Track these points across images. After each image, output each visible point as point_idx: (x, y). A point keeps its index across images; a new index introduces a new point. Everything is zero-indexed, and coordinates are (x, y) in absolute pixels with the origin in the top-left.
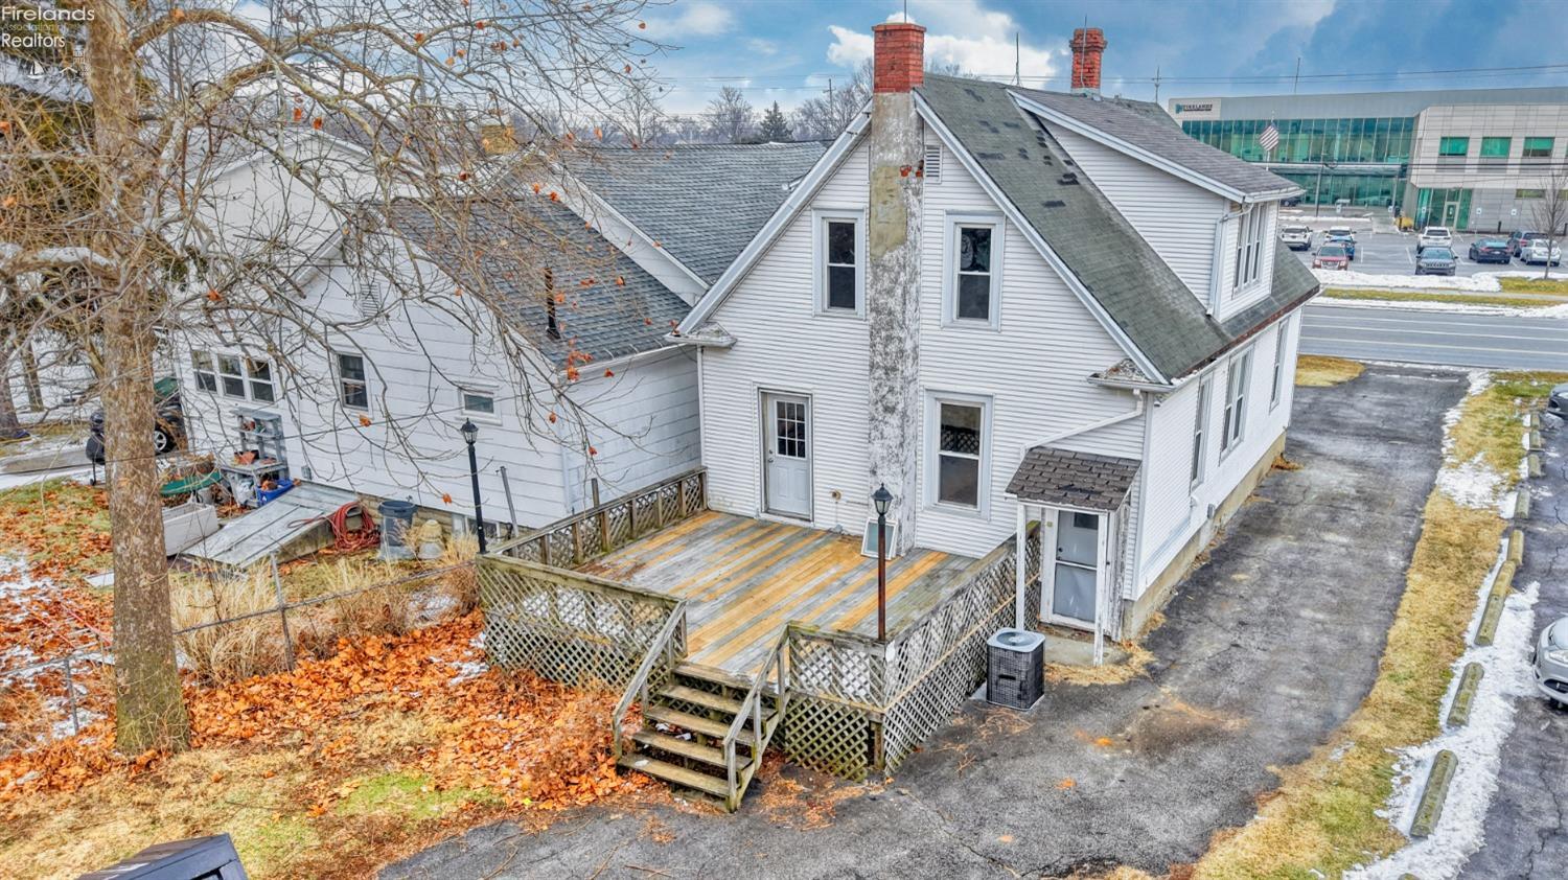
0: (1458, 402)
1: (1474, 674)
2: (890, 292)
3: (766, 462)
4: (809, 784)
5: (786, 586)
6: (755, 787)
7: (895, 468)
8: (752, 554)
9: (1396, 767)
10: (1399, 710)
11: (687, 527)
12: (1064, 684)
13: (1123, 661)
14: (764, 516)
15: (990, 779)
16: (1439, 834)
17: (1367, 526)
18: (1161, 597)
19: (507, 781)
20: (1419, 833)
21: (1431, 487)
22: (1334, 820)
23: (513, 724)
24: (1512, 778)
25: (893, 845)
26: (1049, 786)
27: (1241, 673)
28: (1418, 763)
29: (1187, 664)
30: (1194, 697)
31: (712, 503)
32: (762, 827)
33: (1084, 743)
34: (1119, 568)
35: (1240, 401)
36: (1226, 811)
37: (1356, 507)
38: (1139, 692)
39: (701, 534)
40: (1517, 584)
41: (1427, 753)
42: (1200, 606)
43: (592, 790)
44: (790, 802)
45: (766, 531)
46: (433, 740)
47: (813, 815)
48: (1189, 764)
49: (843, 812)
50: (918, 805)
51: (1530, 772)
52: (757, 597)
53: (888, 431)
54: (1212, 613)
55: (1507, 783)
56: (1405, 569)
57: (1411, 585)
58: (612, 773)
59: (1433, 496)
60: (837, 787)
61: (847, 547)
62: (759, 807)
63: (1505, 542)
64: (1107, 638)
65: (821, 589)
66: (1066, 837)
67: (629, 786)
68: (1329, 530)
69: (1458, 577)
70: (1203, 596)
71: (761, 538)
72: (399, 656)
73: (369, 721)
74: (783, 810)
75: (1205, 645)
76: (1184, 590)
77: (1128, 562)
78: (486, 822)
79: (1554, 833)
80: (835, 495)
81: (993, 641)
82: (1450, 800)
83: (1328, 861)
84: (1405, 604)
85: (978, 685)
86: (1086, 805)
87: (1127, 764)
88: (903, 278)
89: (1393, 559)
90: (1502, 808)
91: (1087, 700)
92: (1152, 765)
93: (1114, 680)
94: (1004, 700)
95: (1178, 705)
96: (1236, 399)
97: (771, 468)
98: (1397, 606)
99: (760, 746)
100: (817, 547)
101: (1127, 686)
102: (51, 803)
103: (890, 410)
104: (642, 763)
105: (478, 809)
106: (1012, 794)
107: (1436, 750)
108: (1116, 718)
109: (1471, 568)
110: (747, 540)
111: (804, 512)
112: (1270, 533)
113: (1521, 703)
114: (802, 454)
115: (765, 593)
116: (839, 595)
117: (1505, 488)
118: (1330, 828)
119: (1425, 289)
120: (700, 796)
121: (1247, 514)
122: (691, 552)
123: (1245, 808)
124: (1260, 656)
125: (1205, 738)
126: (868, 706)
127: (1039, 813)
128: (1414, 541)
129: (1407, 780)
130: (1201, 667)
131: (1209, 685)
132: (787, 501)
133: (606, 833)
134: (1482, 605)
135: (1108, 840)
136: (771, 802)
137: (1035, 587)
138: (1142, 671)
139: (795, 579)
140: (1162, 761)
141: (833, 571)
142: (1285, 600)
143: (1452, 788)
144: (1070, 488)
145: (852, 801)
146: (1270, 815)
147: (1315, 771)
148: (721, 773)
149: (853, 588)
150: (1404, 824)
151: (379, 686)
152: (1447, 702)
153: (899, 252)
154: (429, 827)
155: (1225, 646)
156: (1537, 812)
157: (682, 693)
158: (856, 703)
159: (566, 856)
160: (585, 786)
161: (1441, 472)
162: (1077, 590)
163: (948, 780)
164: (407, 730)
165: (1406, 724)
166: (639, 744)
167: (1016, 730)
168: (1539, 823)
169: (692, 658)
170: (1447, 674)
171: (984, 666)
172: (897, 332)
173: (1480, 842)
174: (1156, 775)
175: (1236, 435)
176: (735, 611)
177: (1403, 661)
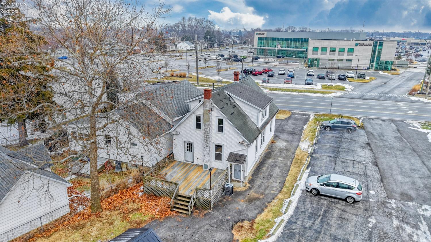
0: (306, 123)
1: (297, 186)
2: (207, 128)
3: (185, 153)
4: (200, 211)
5: (192, 177)
6: (192, 212)
7: (208, 155)
8: (184, 170)
9: (284, 203)
10: (286, 193)
11: (172, 165)
12: (236, 191)
13: (245, 186)
14: (185, 162)
15: (226, 208)
16: (288, 213)
17: (286, 156)
18: (251, 174)
19: (154, 213)
20: (285, 213)
21: (298, 146)
22: (274, 212)
23: (152, 203)
24: (299, 203)
25: (213, 220)
26: (235, 209)
27: (263, 187)
28: (287, 202)
29: (255, 186)
30: (256, 192)
31: (175, 159)
32: (194, 218)
33: (240, 201)
34: (244, 171)
35: (264, 136)
36: (259, 211)
37: (284, 151)
38: (247, 192)
39: (175, 166)
40: (307, 168)
41: (288, 200)
42: (257, 175)
43: (168, 214)
44: (197, 214)
45: (185, 165)
46: (140, 207)
47: (201, 216)
48: (255, 204)
49: (205, 215)
50: (216, 213)
51: (302, 202)
52: (187, 179)
53: (207, 149)
54: (259, 176)
55: (298, 204)
56: (290, 165)
57: (291, 169)
58: (170, 211)
59: (298, 149)
60: (204, 211)
61: (200, 168)
62: (193, 215)
63: (307, 159)
64: (243, 182)
65: (197, 177)
66: (237, 217)
67: (173, 213)
68: (279, 157)
69: (298, 167)
70: (258, 172)
71: (185, 166)
72: (129, 192)
73: (128, 204)
74: (197, 215)
75: (258, 182)
76: (255, 171)
77: (246, 171)
78: (153, 220)
79: (303, 211)
80: (197, 158)
81: (225, 186)
82: (290, 207)
83: (273, 218)
84: (289, 173)
85: (223, 192)
86: (240, 212)
87: (246, 205)
88: (209, 127)
89: (289, 163)
90: (297, 208)
91: (240, 194)
92: (249, 204)
93: (244, 190)
94: (227, 195)
95: (254, 194)
96: (263, 136)
97: (186, 153)
98: (288, 173)
99: (193, 205)
100: (195, 168)
101: (246, 191)
102: (85, 222)
103: (207, 146)
104: (175, 209)
105: (152, 218)
106: (230, 211)
107: (290, 199)
108: (244, 197)
109: (301, 165)
110: (183, 167)
111: (192, 161)
112: (269, 158)
113: (303, 191)
114: (191, 151)
115: (188, 178)
116: (200, 178)
117: (310, 146)
118: (273, 213)
119: (307, 88)
120: (184, 214)
121: (266, 154)
122: (174, 170)
123: (262, 211)
124: (266, 184)
125: (257, 199)
126: (208, 199)
127: (234, 213)
128: (293, 159)
129: (285, 205)
130: (257, 186)
131: (258, 190)
132: (189, 159)
133: (172, 220)
134: (301, 173)
135: (243, 217)
136: (195, 214)
137: (231, 174)
138: (248, 188)
139: (193, 175)
140: (251, 204)
141: (199, 173)
142: (270, 173)
143: (291, 205)
144: (236, 160)
145: (207, 213)
146: (266, 211)
147: (272, 204)
148: (187, 210)
149: (202, 177)
150: (283, 212)
151: (127, 198)
152: (293, 191)
153: (208, 123)
154: (145, 221)
155: (261, 182)
156: (301, 209)
157: (179, 198)
158: (207, 199)
159: (167, 224)
160: (167, 213)
161: (300, 143)
162: (238, 174)
163: (220, 209)
164: (135, 206)
165: (286, 195)
166: (174, 206)
167: (230, 200)
168: (301, 210)
169: (180, 192)
170: (293, 186)
171: (224, 189)
172: (208, 134)
173: (293, 214)
174: (250, 206)
175: (263, 141)
176: (184, 182)
177: (287, 184)
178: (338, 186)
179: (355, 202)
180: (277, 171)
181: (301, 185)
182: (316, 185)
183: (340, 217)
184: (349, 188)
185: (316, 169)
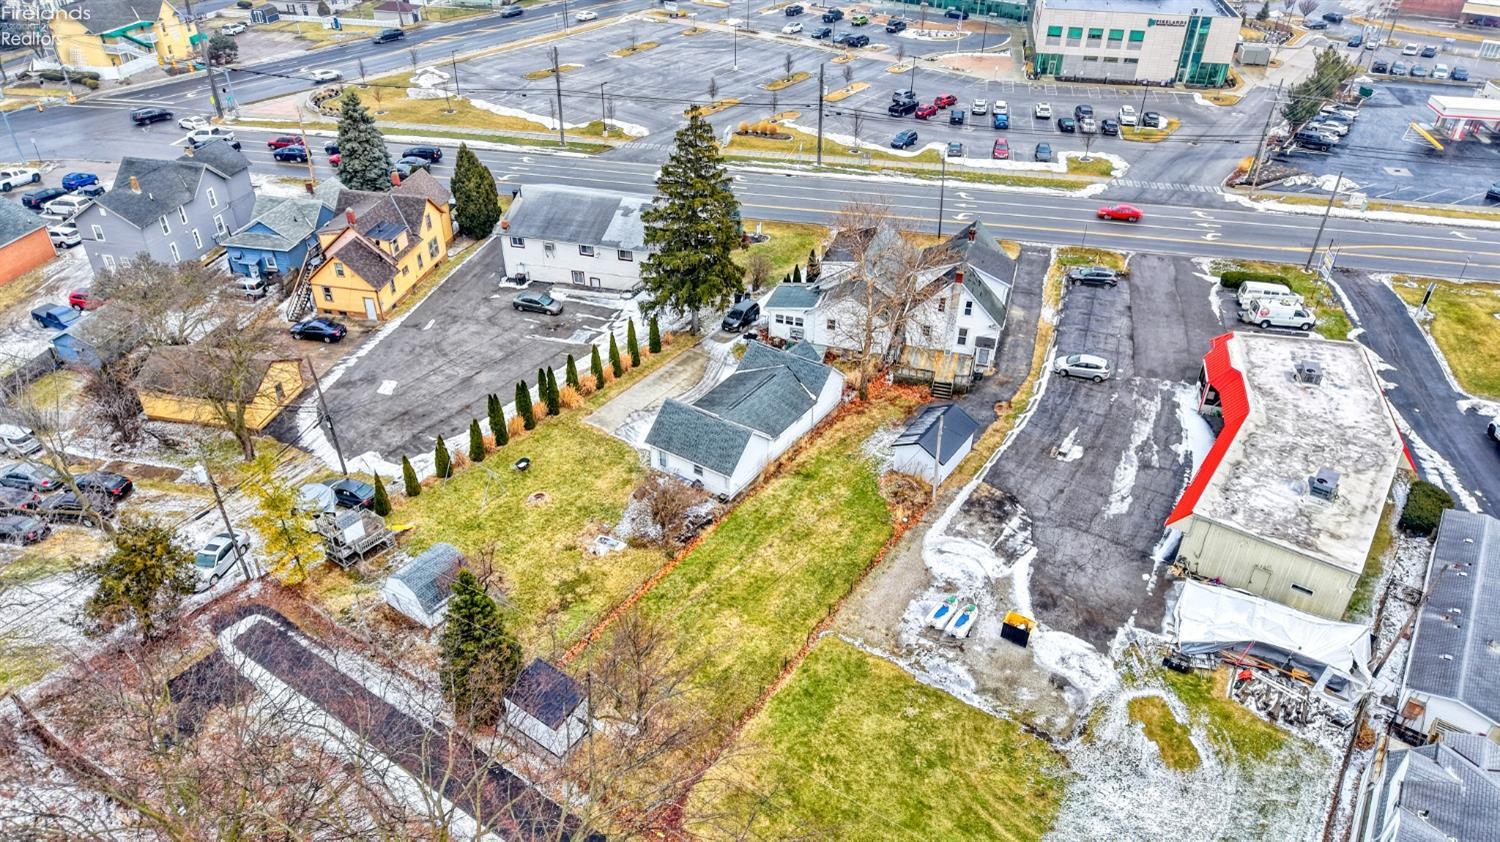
1: (1045, 367)
4: (961, 396)
7: (950, 339)
9: (1035, 384)
10: (1034, 375)
12: (985, 376)
13: (992, 370)
15: (982, 392)
16: (1039, 393)
17: (1028, 331)
20: (1037, 393)
21: (1039, 315)
24: (1049, 384)
25: (974, 402)
26: (989, 392)
27: (1009, 370)
28: (1037, 383)
29: (1001, 369)
30: (1004, 376)
33: (992, 385)
36: (1013, 393)
37: (1024, 324)
40: (1054, 346)
41: (1038, 381)
42: (1000, 357)
44: (960, 399)
47: (963, 401)
48: (1006, 387)
50: (974, 396)
51: (1052, 383)
53: (949, 333)
56: (1034, 343)
57: (1035, 348)
59: (1040, 319)
62: (956, 399)
63: (1053, 333)
64: (988, 367)
66: (994, 398)
68: (1020, 333)
69: (1043, 345)
74: (960, 401)
79: (1053, 391)
80: (935, 343)
81: (975, 371)
82: (1041, 388)
83: (1026, 397)
84: (1034, 353)
85: (974, 377)
86: (995, 394)
87: (998, 387)
88: (955, 309)
89: (1032, 340)
90: (1047, 388)
91: (989, 378)
92: (1002, 387)
93: (992, 374)
94: (978, 380)
95: (1002, 377)
97: (921, 337)
101: (994, 375)
103: (949, 329)
106: (984, 394)
108: (994, 380)
109: (1046, 342)
112: (1008, 335)
113: (1052, 372)
116: (952, 364)
117: (1055, 314)
118: (1026, 393)
119: (1038, 173)
123: (1015, 392)
124: (1011, 367)
125: (1008, 382)
126: (963, 384)
127: (989, 396)
128: (1036, 334)
130: (1003, 370)
131: (1006, 373)
134: (1048, 352)
135: (1000, 398)
138: (995, 372)
142: (1014, 354)
143: (1041, 386)
145: (965, 397)
146: (1019, 392)
147: (1023, 386)
148: (950, 395)
150: (1035, 392)
152: (1041, 373)
153: (954, 304)
155: (1005, 365)
156: (1051, 389)
158: (961, 383)
161: (1042, 309)
163: (976, 393)
165: (1035, 377)
167: (982, 384)
170: (1041, 368)
171: (974, 374)
172: (953, 318)
177: (1034, 366)
178: (1087, 366)
179: (1102, 381)
180: (1020, 352)
181: (1049, 366)
182: (1066, 366)
183: (1087, 395)
184: (1097, 367)
185: (1064, 347)
